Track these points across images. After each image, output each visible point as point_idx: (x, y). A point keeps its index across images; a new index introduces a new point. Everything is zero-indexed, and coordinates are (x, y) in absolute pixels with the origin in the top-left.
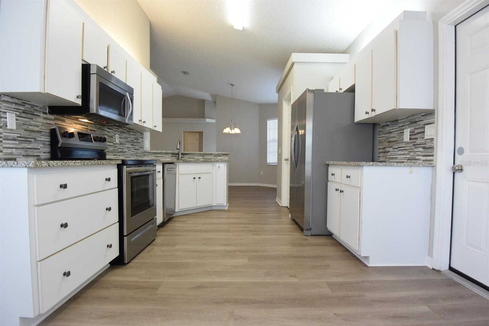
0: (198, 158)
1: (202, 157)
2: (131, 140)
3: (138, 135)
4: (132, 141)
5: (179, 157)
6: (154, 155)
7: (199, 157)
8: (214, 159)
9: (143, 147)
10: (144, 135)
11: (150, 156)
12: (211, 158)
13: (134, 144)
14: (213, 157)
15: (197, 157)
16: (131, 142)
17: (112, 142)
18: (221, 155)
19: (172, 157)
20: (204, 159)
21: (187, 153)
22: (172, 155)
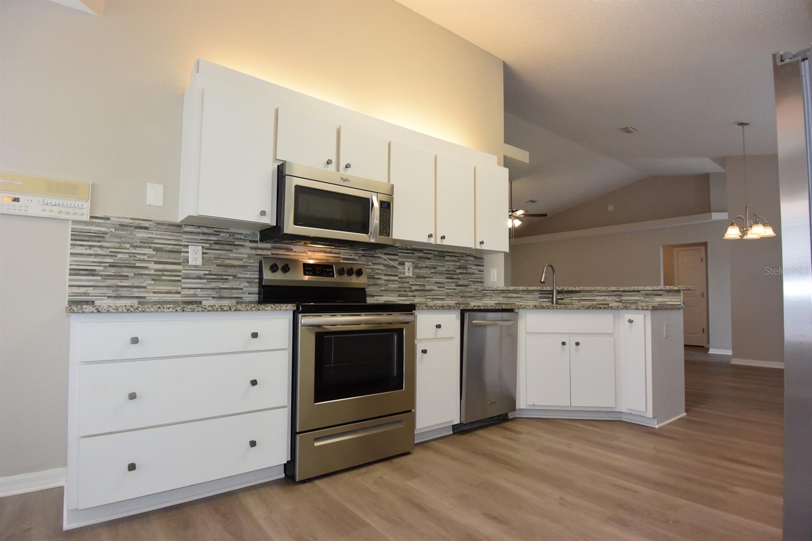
0: (604, 300)
1: (616, 299)
2: (446, 271)
3: (466, 261)
4: (448, 272)
5: (552, 298)
6: (504, 295)
7: (607, 298)
8: (644, 302)
9: (483, 282)
10: (484, 260)
11: (496, 296)
12: (638, 300)
13: (455, 276)
14: (642, 298)
15: (603, 298)
16: (447, 274)
17: (397, 276)
18: (660, 293)
19: (540, 298)
20: (620, 302)
21: (574, 289)
22: (539, 294)
